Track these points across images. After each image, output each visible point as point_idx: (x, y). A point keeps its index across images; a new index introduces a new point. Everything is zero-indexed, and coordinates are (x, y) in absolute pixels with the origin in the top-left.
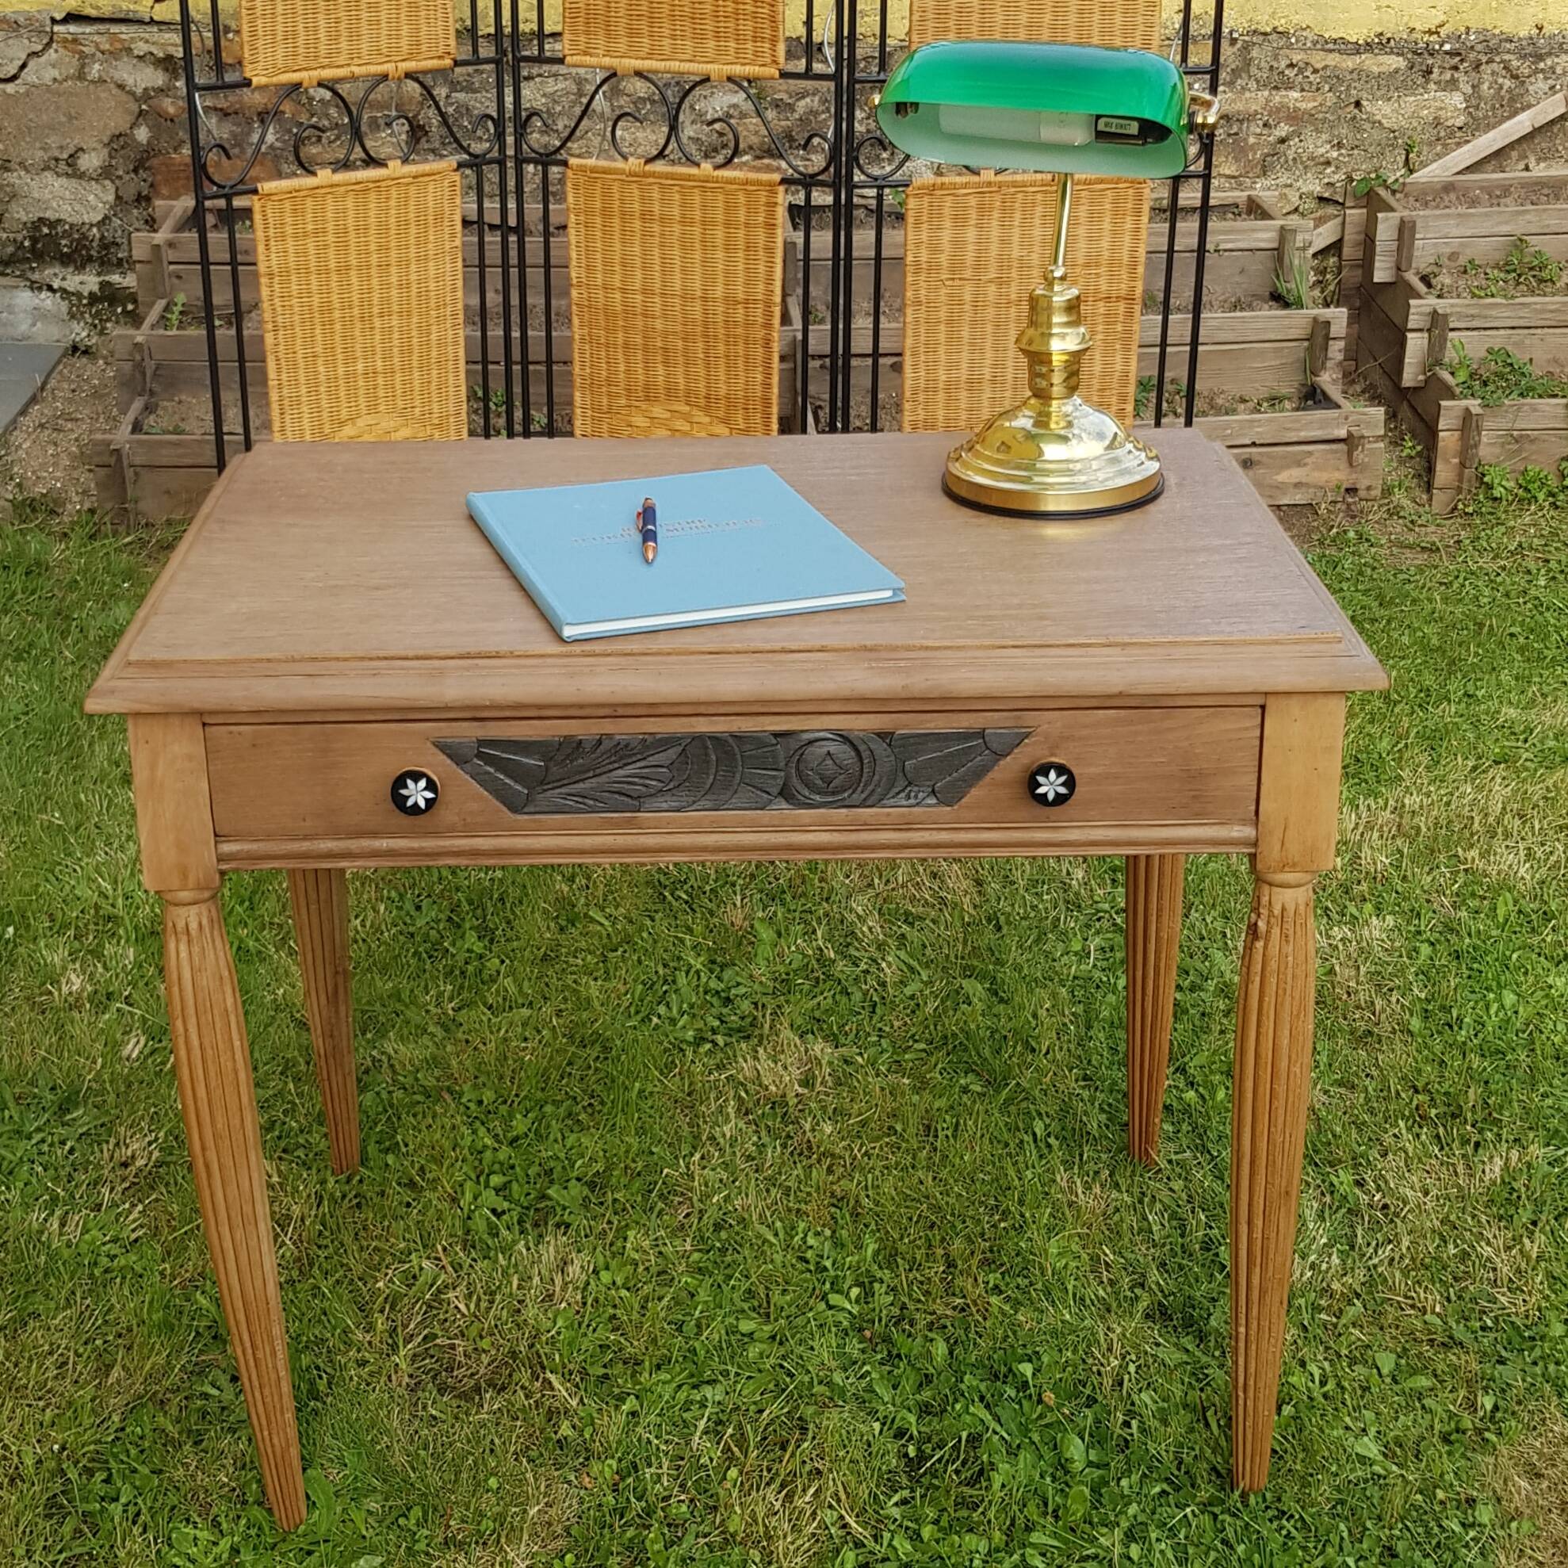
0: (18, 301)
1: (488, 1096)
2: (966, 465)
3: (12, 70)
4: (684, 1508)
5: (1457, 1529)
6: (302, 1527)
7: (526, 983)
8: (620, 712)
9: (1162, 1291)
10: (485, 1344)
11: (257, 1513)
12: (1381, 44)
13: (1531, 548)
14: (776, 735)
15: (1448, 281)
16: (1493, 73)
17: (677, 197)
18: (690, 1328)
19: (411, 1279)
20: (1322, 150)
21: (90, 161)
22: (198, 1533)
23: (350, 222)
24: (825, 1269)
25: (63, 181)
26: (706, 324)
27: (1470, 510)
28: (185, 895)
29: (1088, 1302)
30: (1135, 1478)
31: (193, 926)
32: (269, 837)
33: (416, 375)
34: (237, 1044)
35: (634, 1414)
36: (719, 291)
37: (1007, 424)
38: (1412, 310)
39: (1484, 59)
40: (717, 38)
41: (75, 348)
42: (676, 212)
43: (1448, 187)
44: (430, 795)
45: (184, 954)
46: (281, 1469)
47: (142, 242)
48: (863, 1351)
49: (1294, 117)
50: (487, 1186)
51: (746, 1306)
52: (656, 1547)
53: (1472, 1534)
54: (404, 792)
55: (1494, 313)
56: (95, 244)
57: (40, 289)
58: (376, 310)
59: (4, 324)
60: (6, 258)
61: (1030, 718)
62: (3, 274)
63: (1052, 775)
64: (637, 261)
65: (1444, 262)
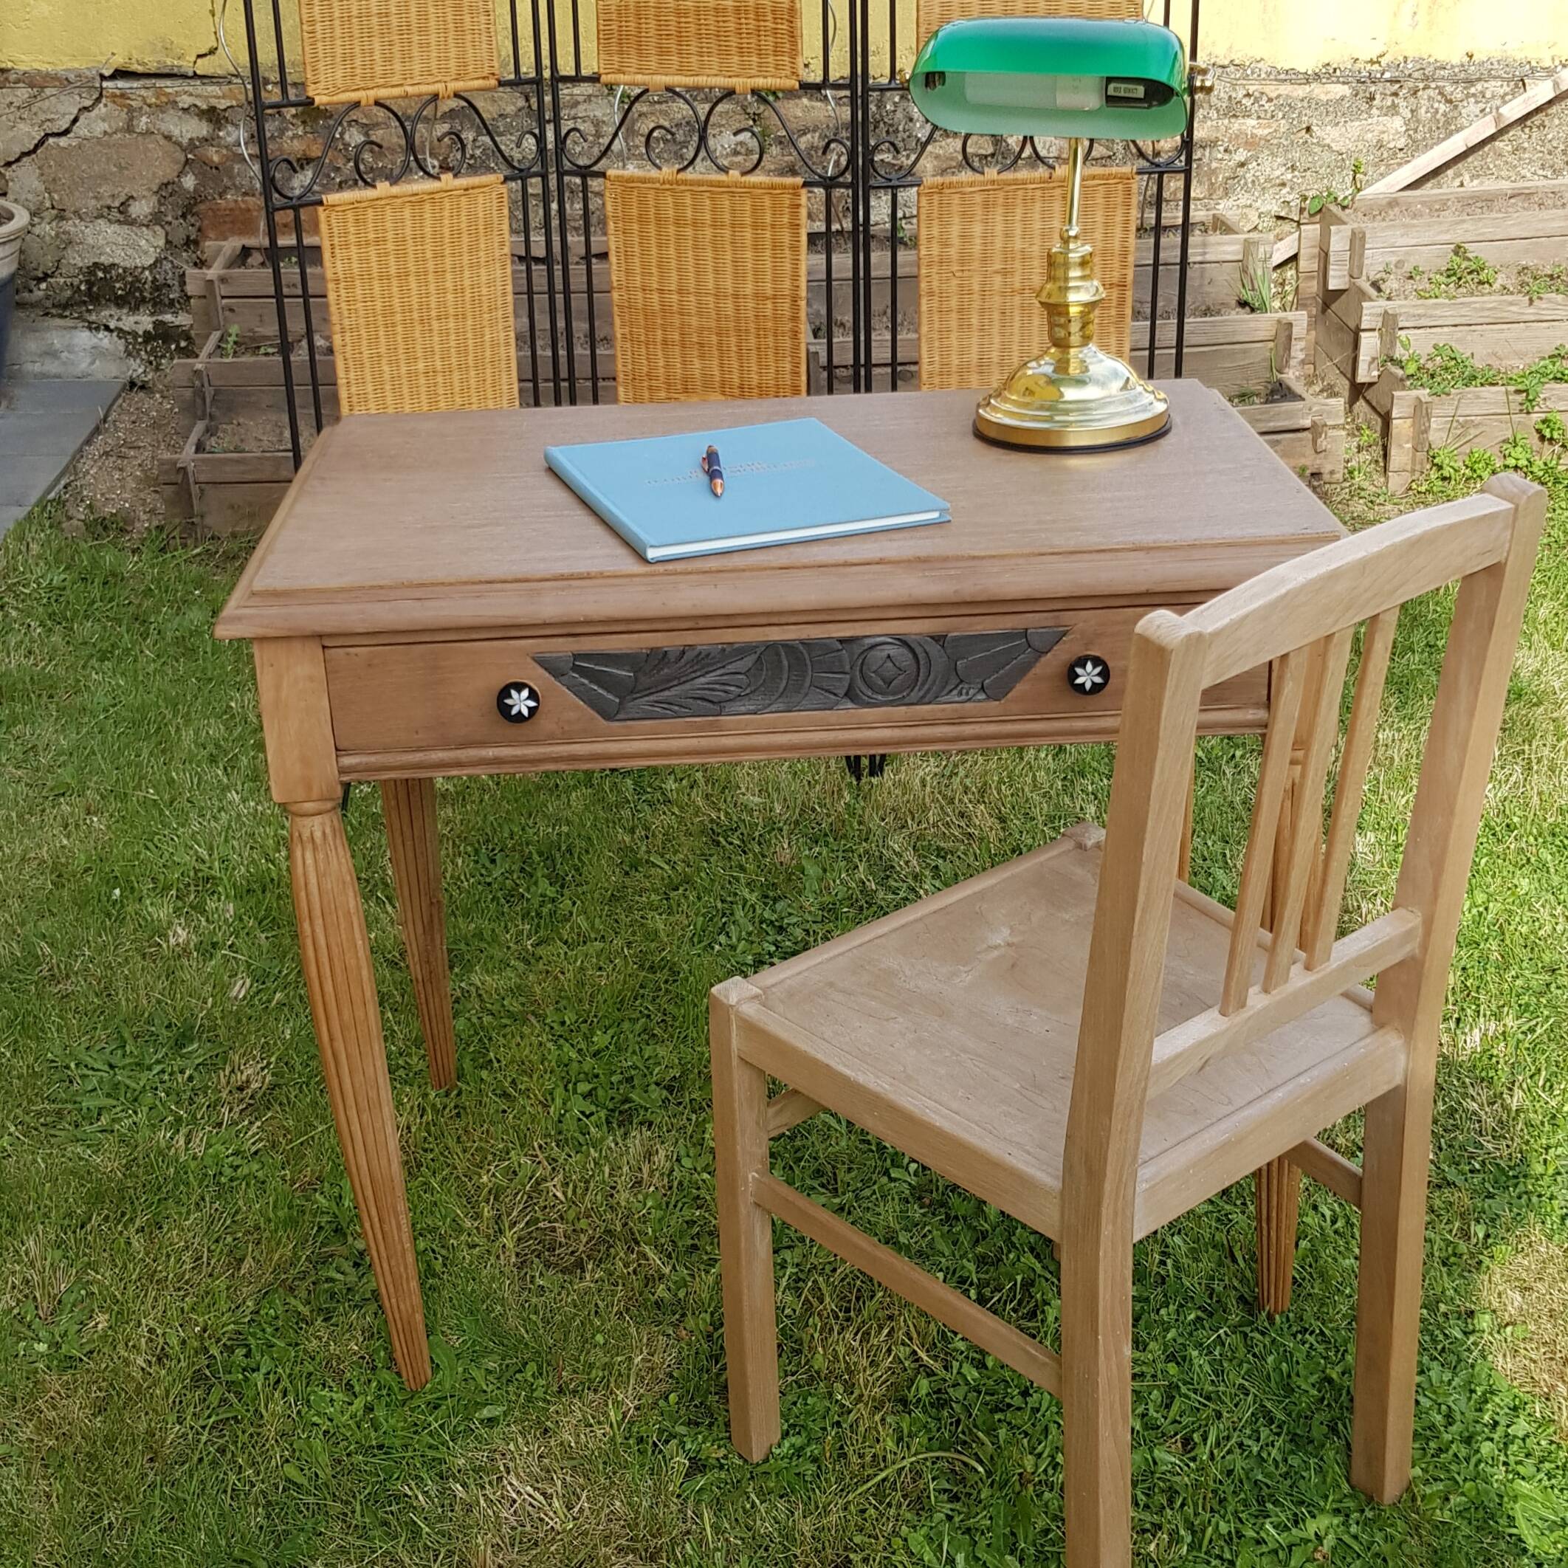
0: (76, 341)
1: (570, 1017)
2: (995, 409)
3: (64, 124)
6: (427, 1387)
7: (597, 920)
8: (702, 624)
10: (582, 1226)
11: (386, 1376)
12: (1327, 74)
14: (841, 641)
15: (1395, 285)
16: (1429, 98)
17: (708, 202)
19: (511, 1174)
20: (1277, 173)
21: (141, 209)
22: (334, 1396)
23: (408, 231)
24: (885, 1149)
25: (116, 227)
26: (738, 320)
27: (1422, 489)
28: (309, 806)
31: (318, 835)
32: (386, 750)
33: (472, 373)
34: (359, 942)
36: (749, 289)
37: (1030, 372)
38: (1365, 312)
39: (1421, 85)
40: (741, 54)
41: (132, 384)
42: (708, 217)
43: (1393, 203)
44: (532, 704)
45: (309, 861)
46: (408, 1335)
47: (196, 279)
48: (924, 1215)
49: (1252, 143)
50: (574, 1093)
51: (816, 1183)
54: (508, 701)
55: (1438, 312)
56: (147, 286)
57: (97, 329)
58: (434, 313)
59: (64, 363)
60: (63, 301)
61: (1067, 618)
62: (61, 316)
63: (1089, 666)
64: (674, 263)
65: (1392, 269)
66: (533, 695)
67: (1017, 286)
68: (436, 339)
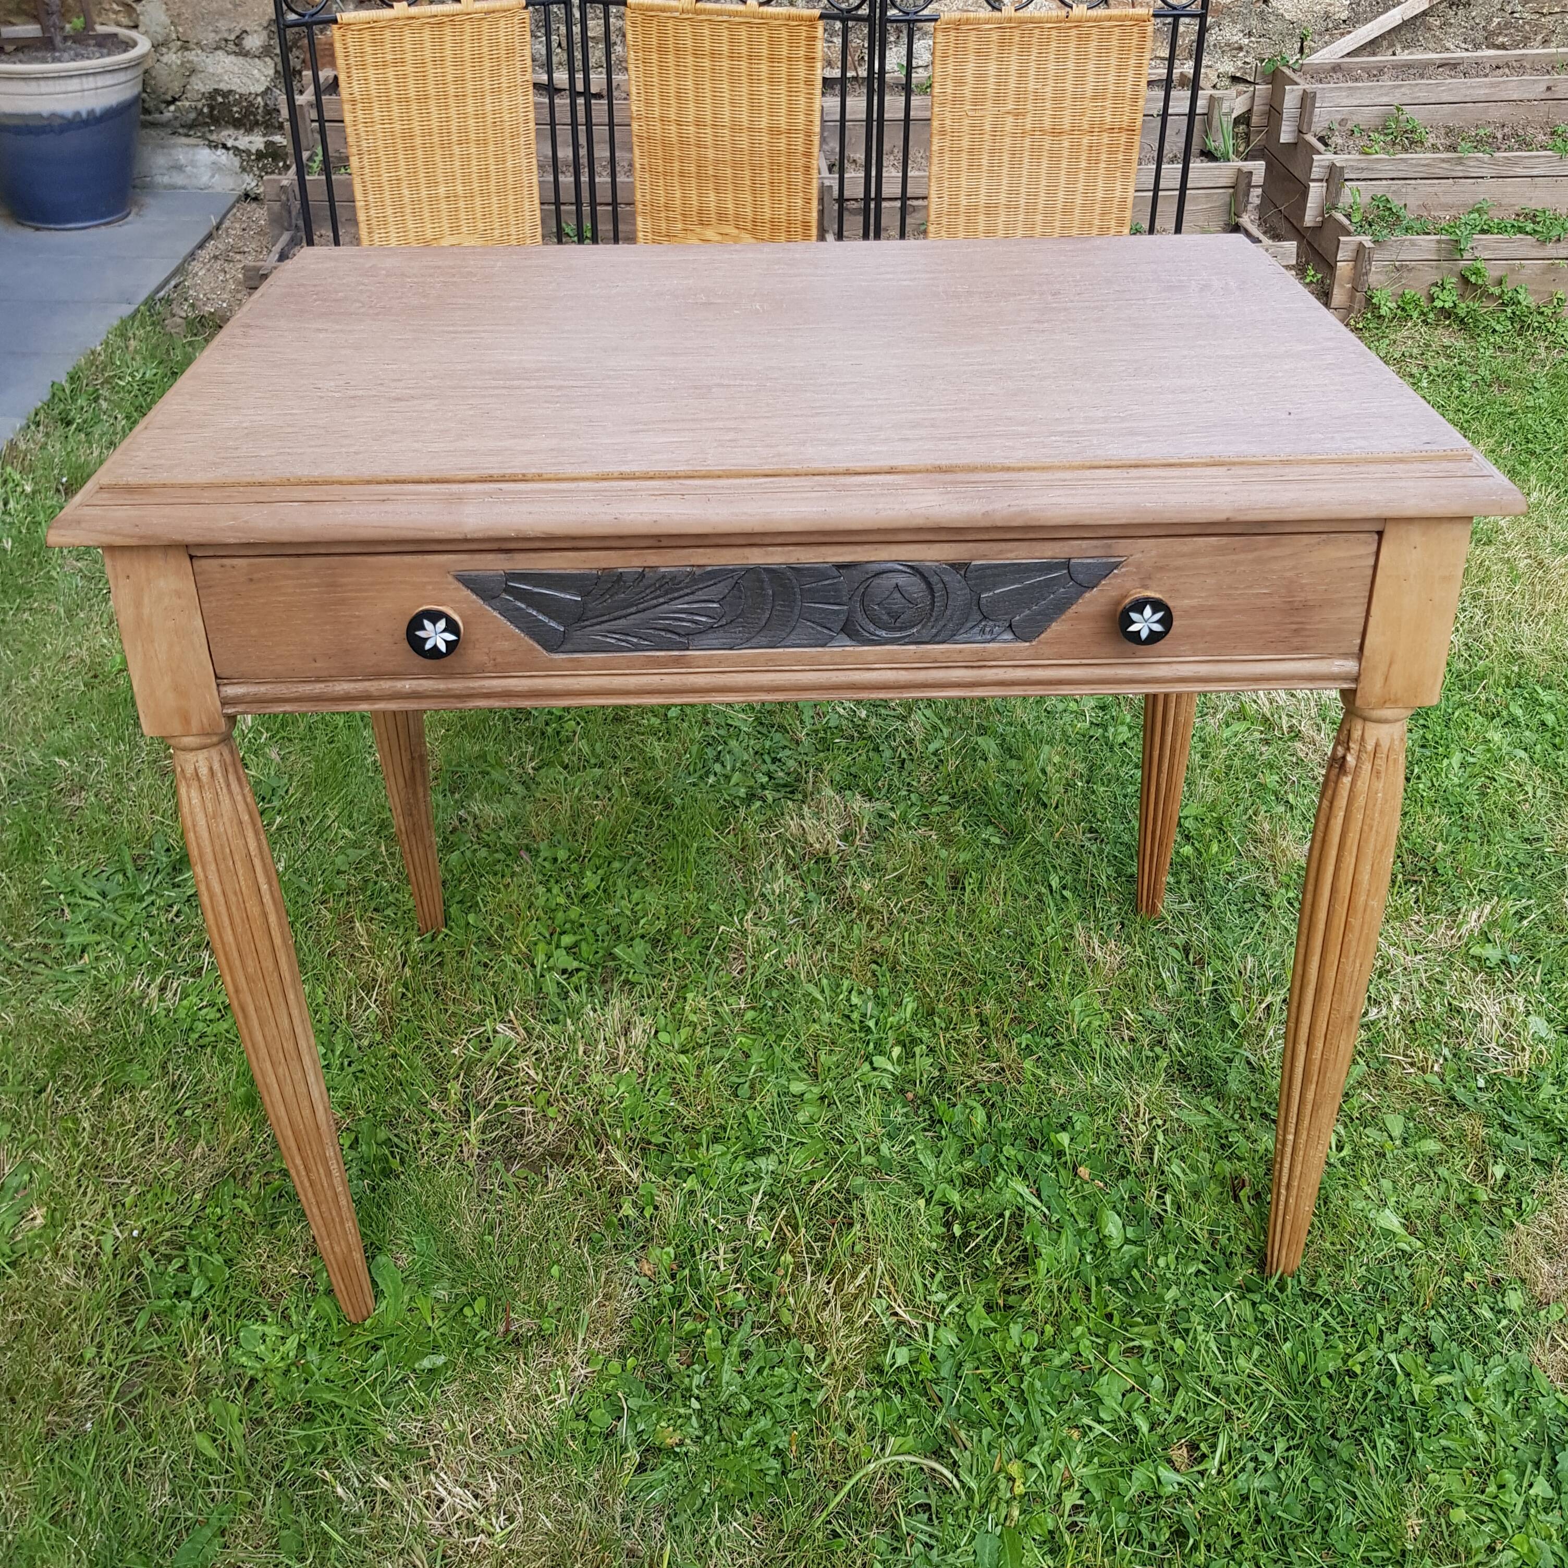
0: (198, 157)
1: (562, 854)
4: (740, 1297)
5: (1488, 1314)
6: (368, 1322)
7: (598, 745)
8: (665, 542)
9: (1180, 1050)
10: (551, 1112)
11: (326, 1304)
14: (840, 566)
17: (726, 33)
18: (744, 1091)
19: (485, 1043)
20: (1236, 38)
21: (254, 42)
22: (266, 1329)
23: (428, 54)
24: (868, 1030)
25: (232, 58)
26: (752, 153)
27: (1360, 325)
28: (188, 741)
29: (1113, 1063)
30: (1172, 1257)
31: (204, 771)
32: (278, 679)
33: (494, 199)
34: (264, 887)
35: (692, 1192)
36: (764, 122)
38: (1314, 164)
41: (247, 195)
42: (725, 48)
43: (1336, 68)
44: (451, 637)
45: (196, 801)
46: (345, 1273)
48: (906, 1115)
50: (558, 946)
51: (795, 1066)
52: (714, 1344)
53: (1505, 1322)
54: (421, 634)
55: (1378, 166)
56: (260, 111)
57: (216, 147)
58: (455, 138)
59: (189, 177)
60: (189, 122)
61: (1122, 547)
62: (187, 135)
63: (1148, 611)
64: (691, 95)
65: (1335, 126)
66: (452, 627)
68: (457, 163)
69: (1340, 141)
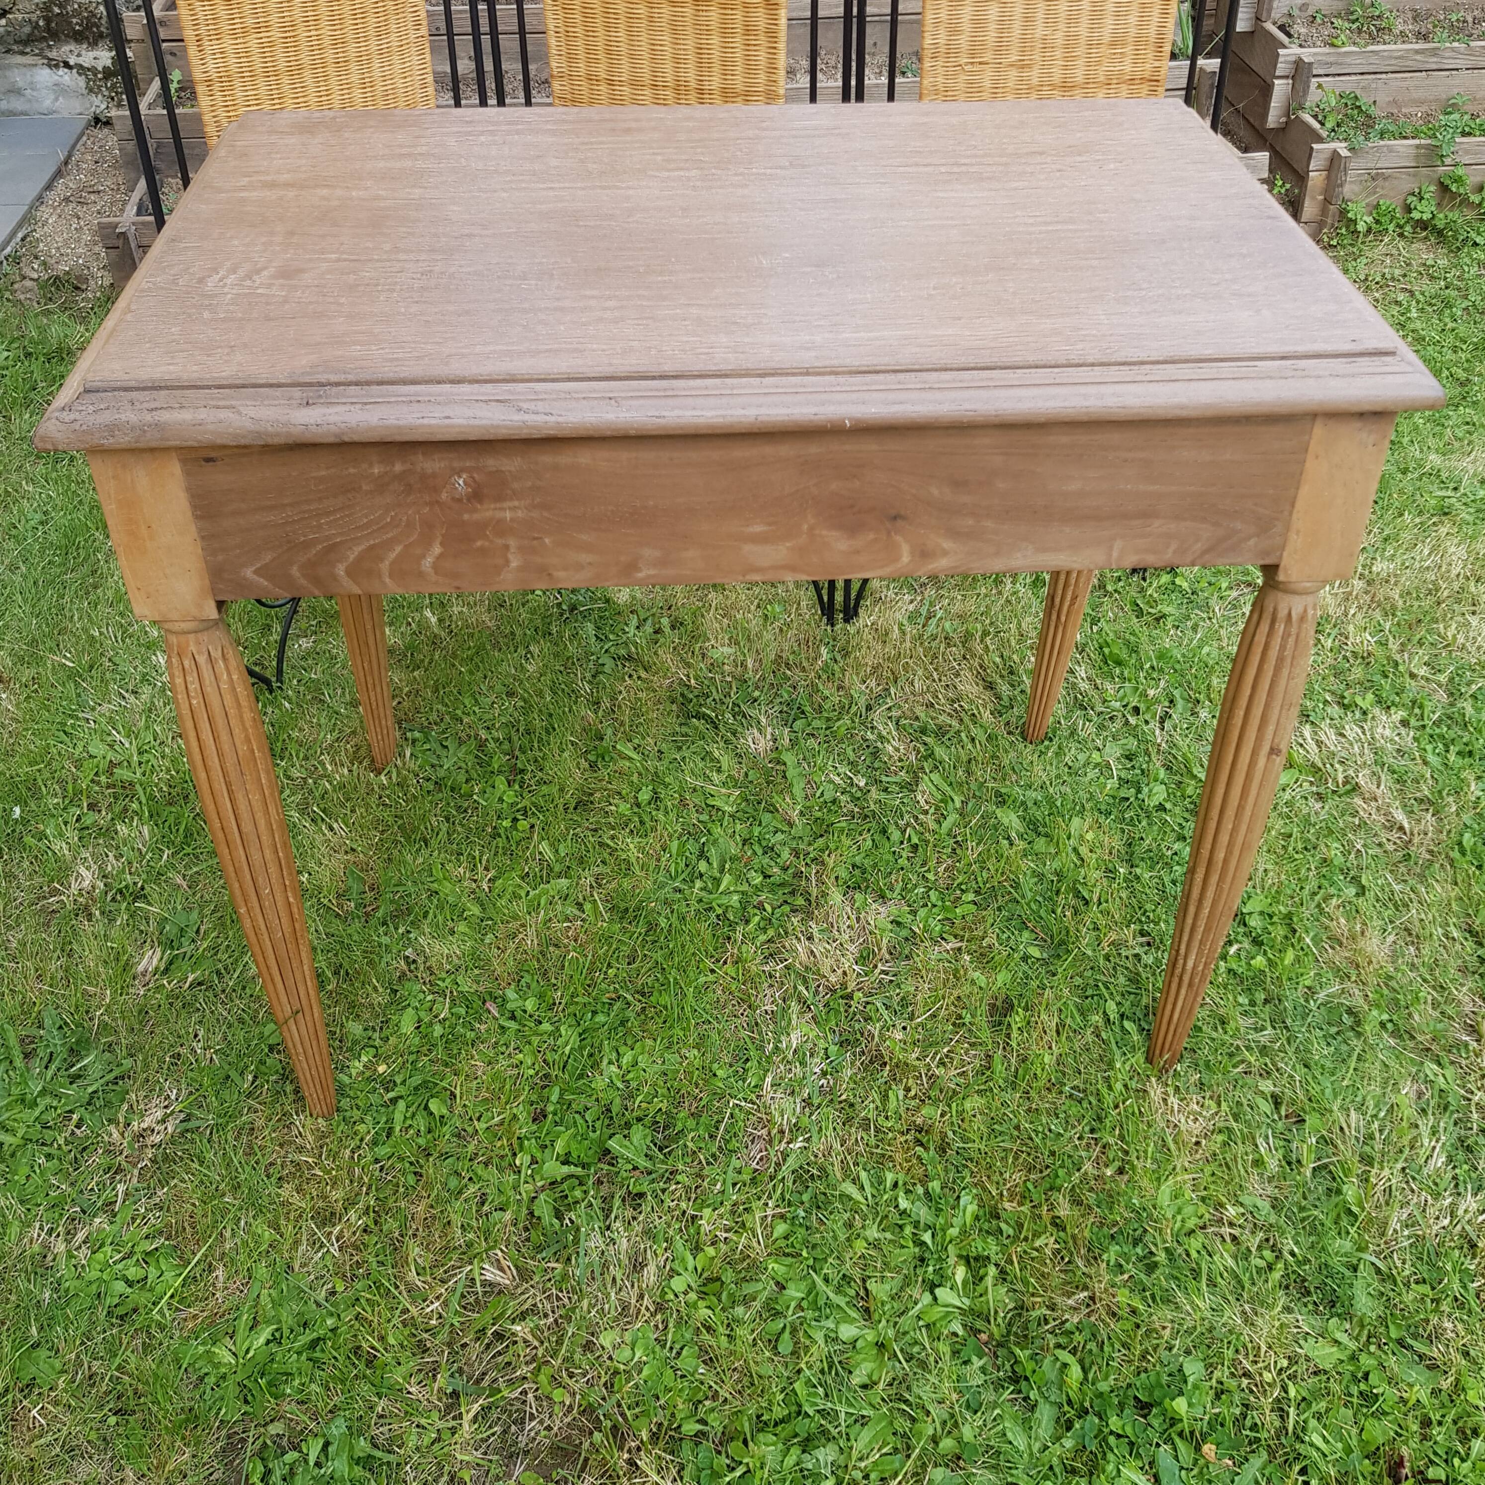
0: (39, 78)
13: (1393, 279)
27: (1334, 242)
38: (1281, 59)
41: (97, 120)
47: (135, 22)
56: (103, 22)
57: (57, 66)
59: (30, 101)
60: (24, 37)
62: (23, 53)
64: (624, 48)
65: (1296, 12)
67: (1035, 81)
69: (1303, 30)
